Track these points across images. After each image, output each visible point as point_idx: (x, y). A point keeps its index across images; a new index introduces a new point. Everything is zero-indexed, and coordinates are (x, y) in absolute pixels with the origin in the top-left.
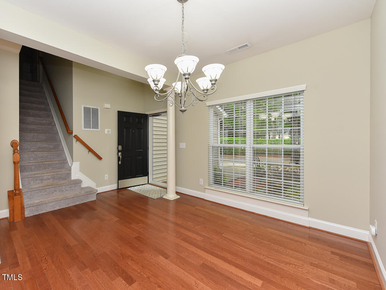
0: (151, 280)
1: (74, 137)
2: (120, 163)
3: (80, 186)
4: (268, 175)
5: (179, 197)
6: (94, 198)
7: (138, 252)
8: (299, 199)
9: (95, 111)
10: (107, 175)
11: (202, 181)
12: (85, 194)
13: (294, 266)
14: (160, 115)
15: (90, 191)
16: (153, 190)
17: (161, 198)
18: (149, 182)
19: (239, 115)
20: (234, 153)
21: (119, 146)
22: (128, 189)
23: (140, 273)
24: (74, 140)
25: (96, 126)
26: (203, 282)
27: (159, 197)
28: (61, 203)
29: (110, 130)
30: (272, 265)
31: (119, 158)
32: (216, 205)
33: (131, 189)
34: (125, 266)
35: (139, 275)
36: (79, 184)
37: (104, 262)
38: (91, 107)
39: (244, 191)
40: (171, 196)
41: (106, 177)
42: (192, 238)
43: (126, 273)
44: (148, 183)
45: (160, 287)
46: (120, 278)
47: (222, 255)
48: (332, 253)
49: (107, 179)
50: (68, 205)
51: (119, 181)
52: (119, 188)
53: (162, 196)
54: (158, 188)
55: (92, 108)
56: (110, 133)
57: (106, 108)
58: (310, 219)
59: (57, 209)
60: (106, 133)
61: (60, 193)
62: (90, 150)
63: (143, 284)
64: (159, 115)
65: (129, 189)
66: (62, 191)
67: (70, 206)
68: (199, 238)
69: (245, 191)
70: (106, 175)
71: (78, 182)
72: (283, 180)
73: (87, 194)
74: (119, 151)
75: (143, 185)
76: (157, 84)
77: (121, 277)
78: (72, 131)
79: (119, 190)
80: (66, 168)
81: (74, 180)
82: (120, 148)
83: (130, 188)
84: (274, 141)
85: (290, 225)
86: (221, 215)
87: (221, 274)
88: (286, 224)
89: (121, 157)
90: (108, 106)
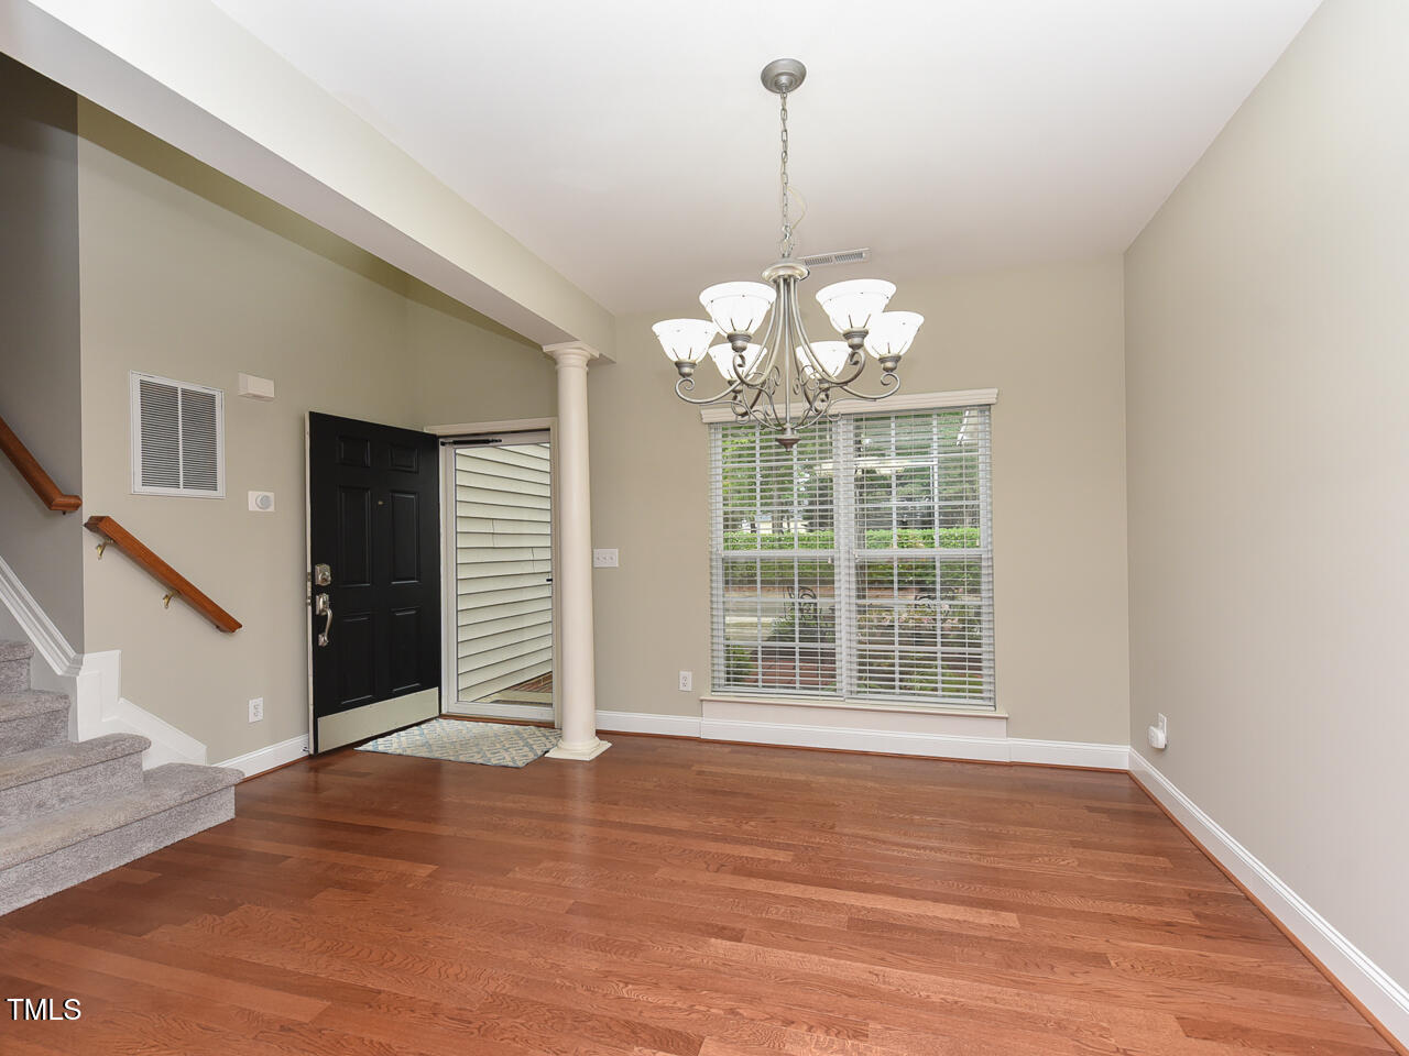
0: (745, 1014)
1: (85, 525)
2: (323, 640)
3: (139, 765)
4: (900, 635)
5: (606, 745)
6: (224, 811)
7: (627, 952)
8: (981, 691)
9: (200, 408)
10: (259, 701)
11: (687, 679)
12: (186, 799)
13: (1046, 859)
14: (493, 441)
15: (198, 783)
16: (485, 737)
17: (542, 761)
18: (444, 712)
19: (815, 459)
20: (759, 579)
21: (318, 568)
22: (360, 748)
23: (691, 1009)
24: (90, 542)
25: (203, 475)
26: (891, 965)
27: (531, 757)
28: (54, 867)
29: (271, 495)
30: (1005, 870)
31: (319, 622)
32: (748, 749)
33: (381, 748)
34: (622, 1009)
35: (694, 1016)
36: (134, 759)
37: (522, 1024)
38: (180, 385)
39: (833, 693)
40: (580, 745)
41: (256, 709)
42: (761, 859)
43: (645, 1027)
44: (441, 716)
45: (793, 1023)
46: (636, 1049)
47: (877, 882)
48: (1091, 809)
49: (260, 717)
50: (97, 867)
51: (321, 720)
52: (321, 750)
53: (540, 753)
54: (496, 726)
55: (185, 392)
56: (271, 509)
57: (256, 396)
58: (1012, 741)
59: (32, 900)
60: (250, 509)
61: (24, 817)
62: (178, 588)
63: (733, 1034)
64: (487, 442)
65: (369, 746)
66: (40, 806)
67: (103, 874)
68: (782, 856)
69: (835, 690)
70: (252, 703)
71: (123, 750)
72: (939, 647)
73: (195, 796)
74: (317, 590)
75: (423, 726)
76: (744, 349)
77: (641, 1045)
78: (78, 498)
79: (318, 759)
80: (24, 687)
81: (92, 744)
82: (324, 573)
83: (371, 743)
84: (780, 540)
85: (968, 766)
86: (786, 776)
87: (916, 930)
88: (958, 765)
89: (329, 613)
90: (265, 387)
